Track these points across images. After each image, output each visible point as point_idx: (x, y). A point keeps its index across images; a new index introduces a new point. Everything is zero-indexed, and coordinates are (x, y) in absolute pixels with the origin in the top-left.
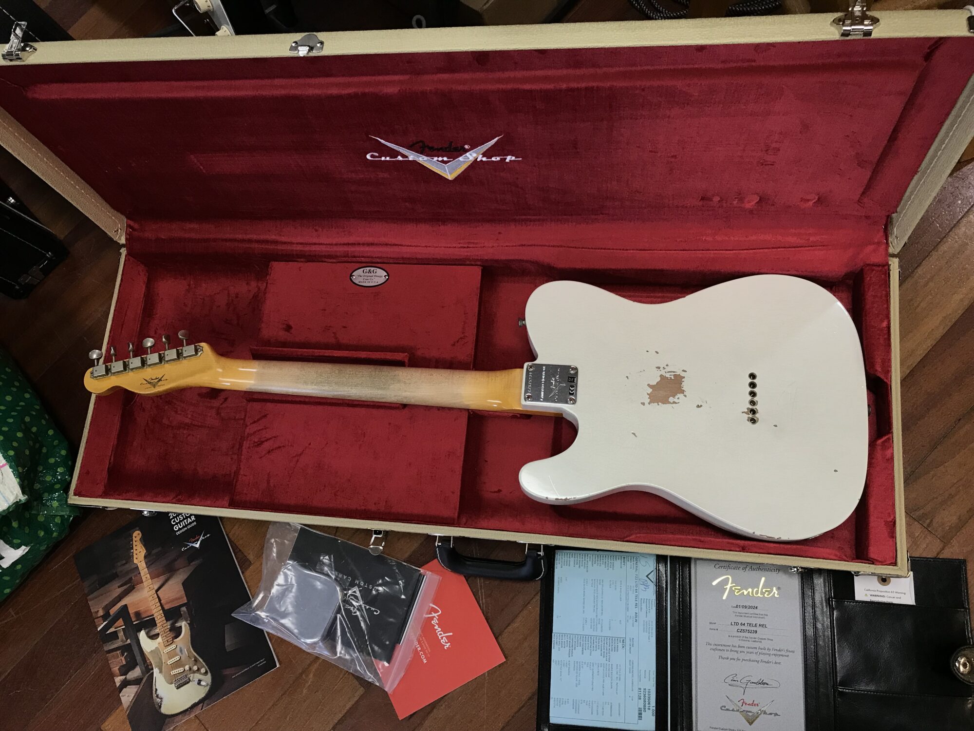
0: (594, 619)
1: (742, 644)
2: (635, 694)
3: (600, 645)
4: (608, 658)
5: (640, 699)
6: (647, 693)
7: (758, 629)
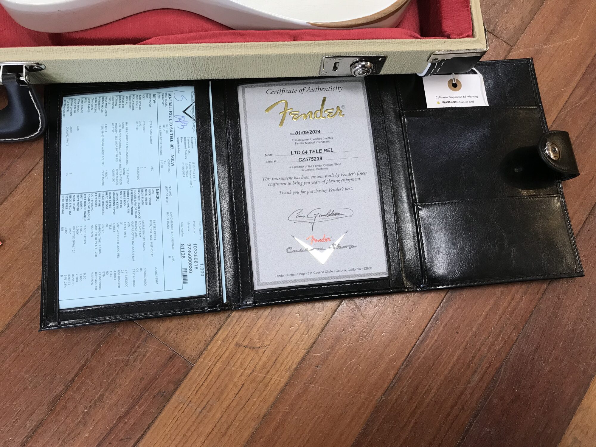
0: (117, 170)
1: (306, 174)
2: (177, 253)
3: (126, 200)
4: (137, 214)
5: (184, 257)
6: (192, 249)
7: (324, 155)
